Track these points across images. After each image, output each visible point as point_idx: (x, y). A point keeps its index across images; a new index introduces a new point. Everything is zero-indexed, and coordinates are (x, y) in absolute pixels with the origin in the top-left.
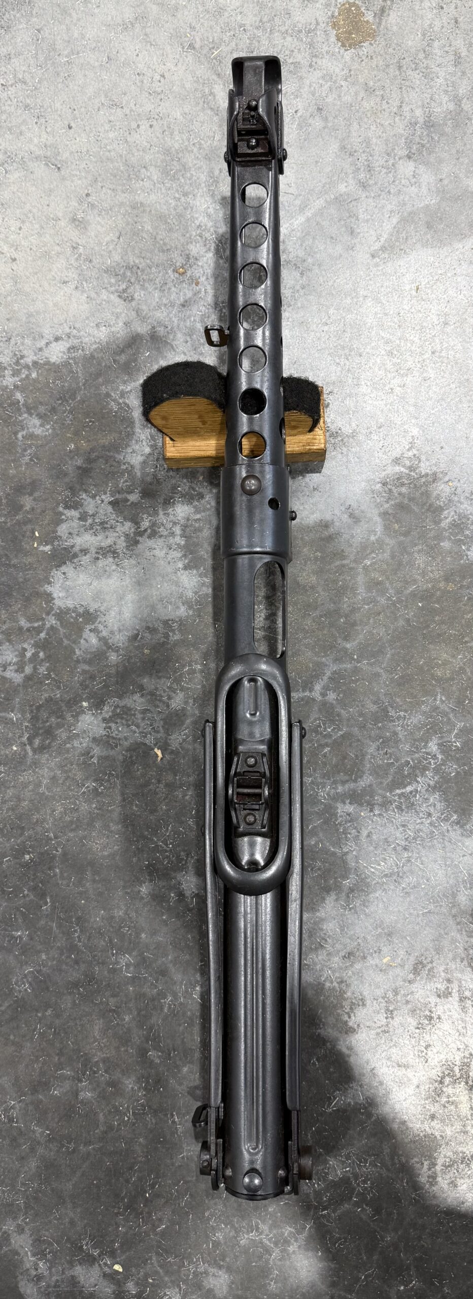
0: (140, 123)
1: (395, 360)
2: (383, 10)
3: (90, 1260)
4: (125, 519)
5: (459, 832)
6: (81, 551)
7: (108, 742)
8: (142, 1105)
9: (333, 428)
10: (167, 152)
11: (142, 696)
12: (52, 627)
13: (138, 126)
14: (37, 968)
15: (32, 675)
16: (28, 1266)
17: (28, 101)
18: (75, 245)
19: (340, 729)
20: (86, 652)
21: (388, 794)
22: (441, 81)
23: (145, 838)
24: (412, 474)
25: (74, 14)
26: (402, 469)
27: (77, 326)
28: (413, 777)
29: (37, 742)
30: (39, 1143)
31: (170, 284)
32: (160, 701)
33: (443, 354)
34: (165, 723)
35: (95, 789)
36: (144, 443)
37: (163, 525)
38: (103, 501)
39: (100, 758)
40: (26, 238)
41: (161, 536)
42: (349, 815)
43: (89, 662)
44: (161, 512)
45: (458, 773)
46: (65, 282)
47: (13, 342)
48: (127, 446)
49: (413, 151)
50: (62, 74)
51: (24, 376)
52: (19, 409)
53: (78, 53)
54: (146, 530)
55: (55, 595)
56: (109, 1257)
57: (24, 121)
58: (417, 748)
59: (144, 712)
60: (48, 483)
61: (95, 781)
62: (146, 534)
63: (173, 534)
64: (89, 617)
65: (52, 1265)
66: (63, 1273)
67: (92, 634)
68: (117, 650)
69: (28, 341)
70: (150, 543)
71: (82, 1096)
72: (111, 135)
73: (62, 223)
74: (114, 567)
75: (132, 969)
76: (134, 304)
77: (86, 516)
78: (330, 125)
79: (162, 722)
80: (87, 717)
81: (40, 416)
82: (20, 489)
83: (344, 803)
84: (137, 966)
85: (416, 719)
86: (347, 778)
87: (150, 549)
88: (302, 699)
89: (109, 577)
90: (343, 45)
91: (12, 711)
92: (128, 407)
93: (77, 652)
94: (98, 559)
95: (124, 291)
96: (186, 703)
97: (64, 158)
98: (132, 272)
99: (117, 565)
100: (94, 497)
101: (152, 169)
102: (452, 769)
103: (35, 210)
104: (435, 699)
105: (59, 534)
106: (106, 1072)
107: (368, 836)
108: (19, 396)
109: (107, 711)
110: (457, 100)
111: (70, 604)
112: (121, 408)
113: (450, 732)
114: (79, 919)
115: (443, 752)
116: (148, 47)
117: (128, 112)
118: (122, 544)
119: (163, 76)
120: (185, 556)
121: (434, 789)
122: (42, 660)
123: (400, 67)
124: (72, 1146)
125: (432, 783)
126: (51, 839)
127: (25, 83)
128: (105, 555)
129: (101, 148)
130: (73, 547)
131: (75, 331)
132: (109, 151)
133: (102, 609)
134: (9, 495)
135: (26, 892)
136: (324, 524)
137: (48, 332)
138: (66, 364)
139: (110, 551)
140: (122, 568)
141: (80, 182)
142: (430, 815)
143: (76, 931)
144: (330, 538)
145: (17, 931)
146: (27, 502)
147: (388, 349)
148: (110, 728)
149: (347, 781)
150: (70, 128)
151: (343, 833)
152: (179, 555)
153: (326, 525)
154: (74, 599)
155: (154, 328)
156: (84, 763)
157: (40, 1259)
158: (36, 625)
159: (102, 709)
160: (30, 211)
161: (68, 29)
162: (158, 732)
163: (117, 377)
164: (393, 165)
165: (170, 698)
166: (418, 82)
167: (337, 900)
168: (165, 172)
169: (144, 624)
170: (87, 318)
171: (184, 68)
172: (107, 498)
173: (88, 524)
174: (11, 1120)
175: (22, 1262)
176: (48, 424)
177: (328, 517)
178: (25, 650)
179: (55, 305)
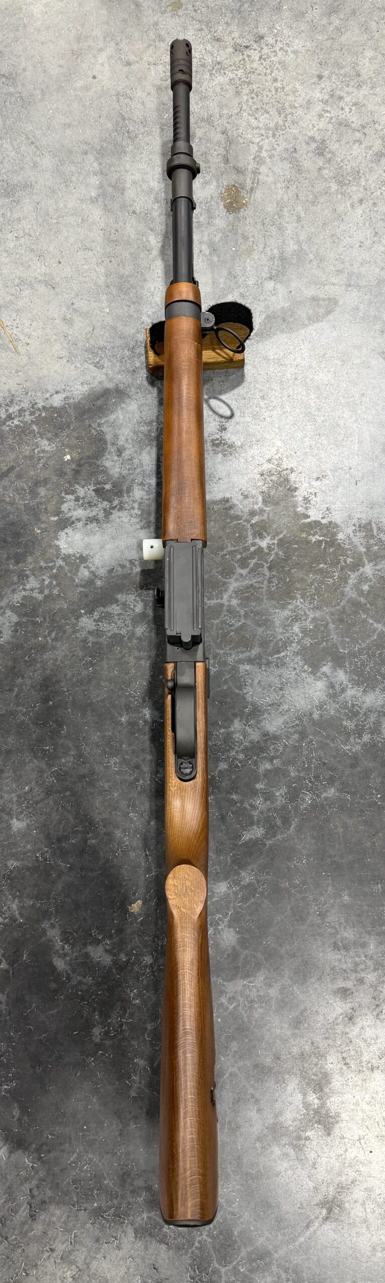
0: (103, 259)
1: (266, 401)
2: (252, 189)
3: (97, 942)
4: (103, 500)
5: (313, 678)
6: (77, 520)
7: (98, 634)
8: (126, 846)
9: (229, 442)
10: (121, 277)
11: (118, 605)
12: (60, 565)
13: (103, 261)
14: (60, 767)
15: (49, 595)
16: (58, 948)
17: (33, 247)
18: (66, 335)
19: (239, 621)
20: (82, 580)
21: (270, 658)
22: (289, 231)
23: (123, 689)
24: (279, 468)
25: (60, 193)
26: (272, 466)
27: (69, 384)
28: (285, 647)
29: (53, 635)
30: (63, 872)
31: (126, 358)
32: (129, 608)
33: (295, 397)
34: (133, 621)
35: (91, 662)
36: (113, 454)
37: (127, 502)
38: (89, 489)
39: (93, 643)
40: (35, 330)
41: (126, 509)
42: (247, 671)
43: (84, 586)
44: (125, 495)
45: (311, 644)
46: (60, 358)
47: (29, 394)
48: (103, 455)
49: (273, 274)
50: (53, 230)
51: (37, 415)
52: (35, 435)
53: (63, 217)
54: (116, 506)
55: (61, 547)
56: (109, 939)
57: (31, 259)
58: (287, 631)
59: (119, 615)
60: (54, 479)
61: (90, 657)
62: (116, 509)
63: (133, 508)
64: (83, 559)
65: (73, 946)
66: (80, 951)
67: (85, 569)
68: (101, 578)
69: (39, 394)
70: (120, 514)
71: (89, 842)
72: (86, 267)
73: (57, 321)
74: (97, 529)
75: (118, 765)
76: (104, 370)
77: (79, 499)
78: (221, 259)
79: (130, 621)
80: (84, 619)
81: (48, 439)
82: (37, 484)
83: (244, 664)
84: (120, 764)
85: (286, 613)
86: (245, 649)
87: (119, 517)
88: (217, 604)
89: (95, 534)
90: (228, 211)
91: (38, 617)
92: (103, 432)
93: (77, 580)
94: (87, 524)
95: (98, 363)
96: (145, 609)
97: (57, 281)
98: (102, 351)
99: (99, 528)
100: (83, 487)
101: (112, 287)
102: (308, 641)
103: (39, 314)
104: (297, 601)
105: (62, 510)
106: (104, 827)
107: (259, 683)
108: (34, 427)
109: (96, 615)
110: (299, 243)
111: (71, 551)
112: (99, 433)
113: (306, 620)
114: (84, 738)
115: (302, 632)
116: (107, 214)
117: (96, 253)
118: (101, 515)
119: (117, 231)
120: (141, 521)
121: (296, 654)
122: (55, 586)
123: (263, 224)
124: (83, 874)
125: (296, 651)
126: (65, 692)
127: (30, 236)
128: (91, 522)
129: (80, 275)
130: (71, 517)
131: (68, 388)
132: (85, 277)
133: (91, 554)
134: (30, 487)
135: (51, 723)
136: (226, 499)
137: (50, 387)
138: (63, 408)
139: (95, 519)
140: (102, 529)
141: (67, 296)
142: (295, 669)
143: (83, 745)
144: (231, 508)
145: (47, 746)
146: (42, 491)
147: (261, 395)
148: (98, 625)
149: (245, 651)
150: (60, 263)
151: (244, 681)
152: (138, 520)
153: (227, 500)
154: (73, 549)
155: (117, 385)
156: (84, 646)
157: (65, 944)
158: (50, 565)
159: (93, 614)
160: (37, 314)
161: (56, 202)
162: (128, 627)
163: (95, 415)
164: (261, 283)
165: (134, 606)
166: (275, 233)
167: (241, 721)
168: (120, 289)
169: (117, 563)
170: (76, 379)
171: (130, 226)
172: (92, 487)
173: (80, 503)
174: (45, 860)
175: (54, 946)
176: (53, 444)
177: (228, 495)
178: (44, 580)
179: (55, 372)
